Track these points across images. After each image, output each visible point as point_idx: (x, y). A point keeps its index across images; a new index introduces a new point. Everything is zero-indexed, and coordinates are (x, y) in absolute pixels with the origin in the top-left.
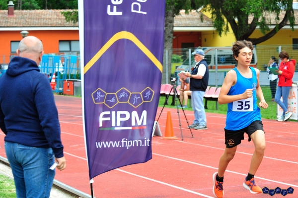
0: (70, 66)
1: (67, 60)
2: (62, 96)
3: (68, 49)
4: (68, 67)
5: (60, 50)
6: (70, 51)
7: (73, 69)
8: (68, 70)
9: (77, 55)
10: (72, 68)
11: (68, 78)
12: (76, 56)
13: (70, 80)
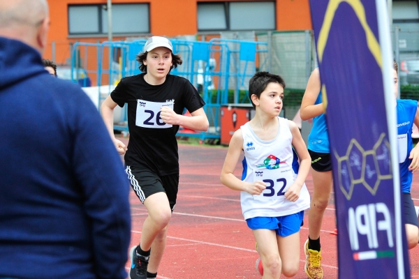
0: (236, 70)
1: (229, 53)
2: (219, 147)
3: (223, 26)
4: (231, 72)
5: (202, 26)
6: (228, 29)
7: (244, 76)
8: (232, 80)
9: (256, 39)
10: (242, 72)
11: (231, 100)
12: (253, 41)
13: (236, 104)
